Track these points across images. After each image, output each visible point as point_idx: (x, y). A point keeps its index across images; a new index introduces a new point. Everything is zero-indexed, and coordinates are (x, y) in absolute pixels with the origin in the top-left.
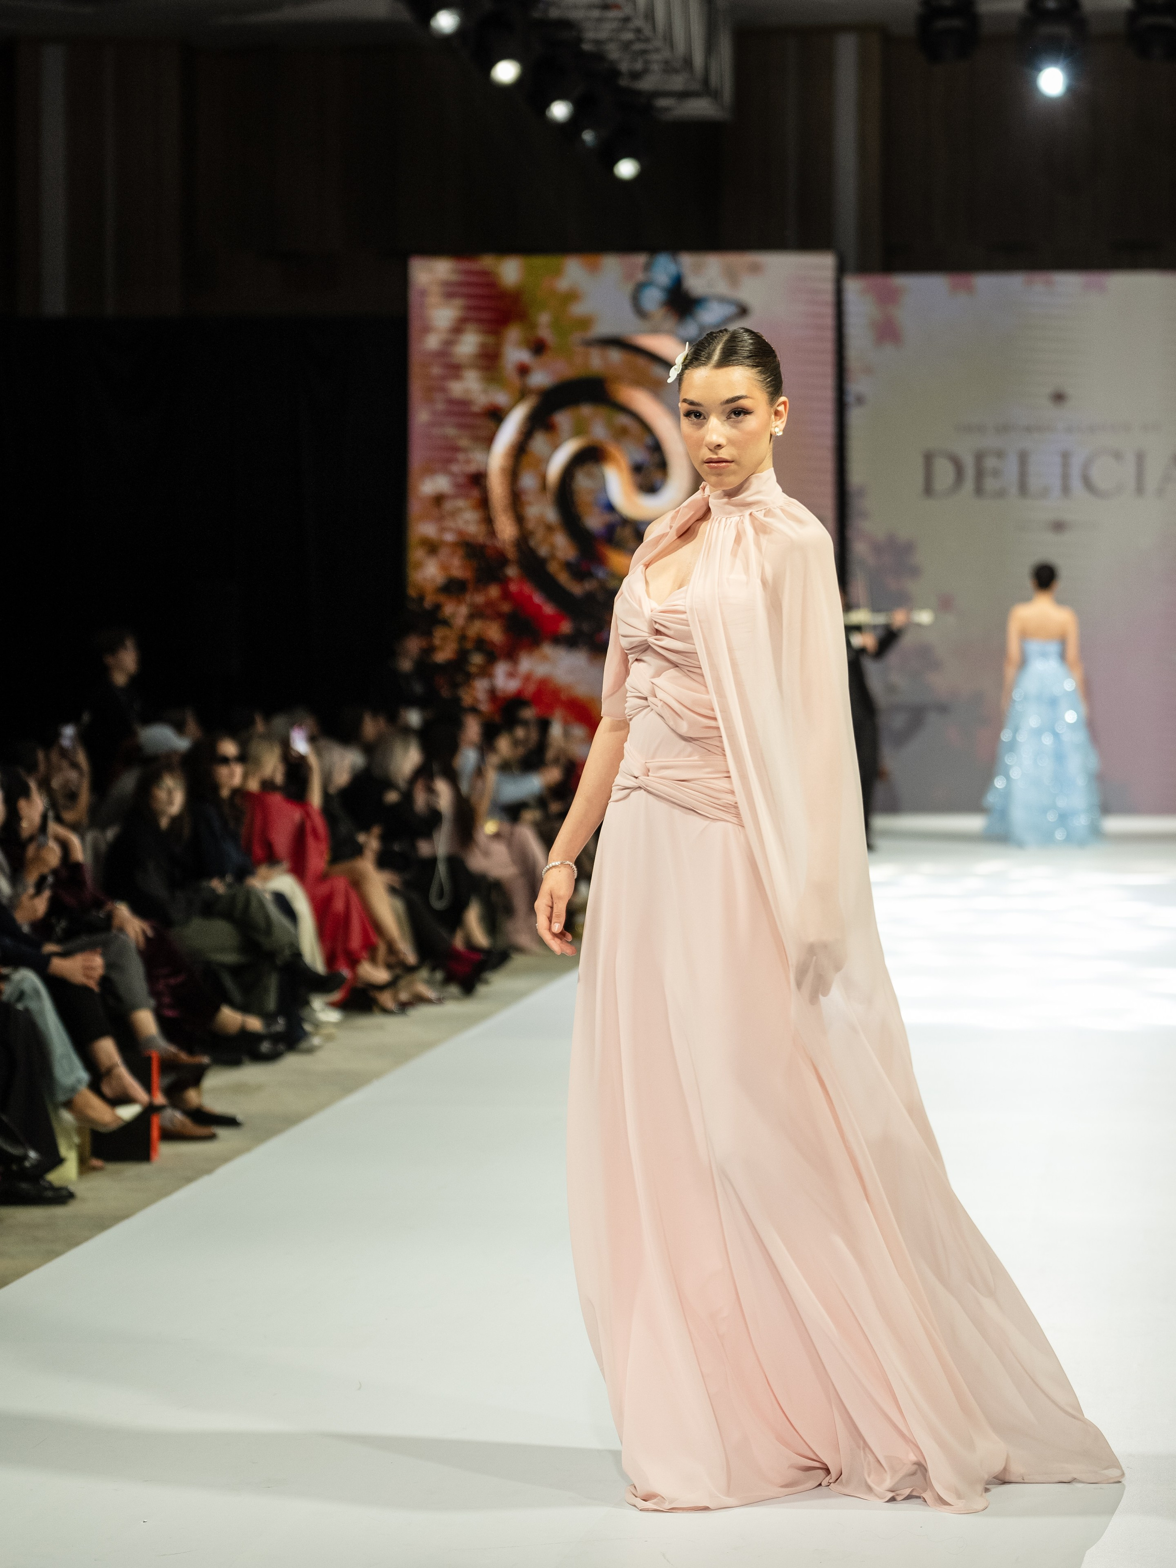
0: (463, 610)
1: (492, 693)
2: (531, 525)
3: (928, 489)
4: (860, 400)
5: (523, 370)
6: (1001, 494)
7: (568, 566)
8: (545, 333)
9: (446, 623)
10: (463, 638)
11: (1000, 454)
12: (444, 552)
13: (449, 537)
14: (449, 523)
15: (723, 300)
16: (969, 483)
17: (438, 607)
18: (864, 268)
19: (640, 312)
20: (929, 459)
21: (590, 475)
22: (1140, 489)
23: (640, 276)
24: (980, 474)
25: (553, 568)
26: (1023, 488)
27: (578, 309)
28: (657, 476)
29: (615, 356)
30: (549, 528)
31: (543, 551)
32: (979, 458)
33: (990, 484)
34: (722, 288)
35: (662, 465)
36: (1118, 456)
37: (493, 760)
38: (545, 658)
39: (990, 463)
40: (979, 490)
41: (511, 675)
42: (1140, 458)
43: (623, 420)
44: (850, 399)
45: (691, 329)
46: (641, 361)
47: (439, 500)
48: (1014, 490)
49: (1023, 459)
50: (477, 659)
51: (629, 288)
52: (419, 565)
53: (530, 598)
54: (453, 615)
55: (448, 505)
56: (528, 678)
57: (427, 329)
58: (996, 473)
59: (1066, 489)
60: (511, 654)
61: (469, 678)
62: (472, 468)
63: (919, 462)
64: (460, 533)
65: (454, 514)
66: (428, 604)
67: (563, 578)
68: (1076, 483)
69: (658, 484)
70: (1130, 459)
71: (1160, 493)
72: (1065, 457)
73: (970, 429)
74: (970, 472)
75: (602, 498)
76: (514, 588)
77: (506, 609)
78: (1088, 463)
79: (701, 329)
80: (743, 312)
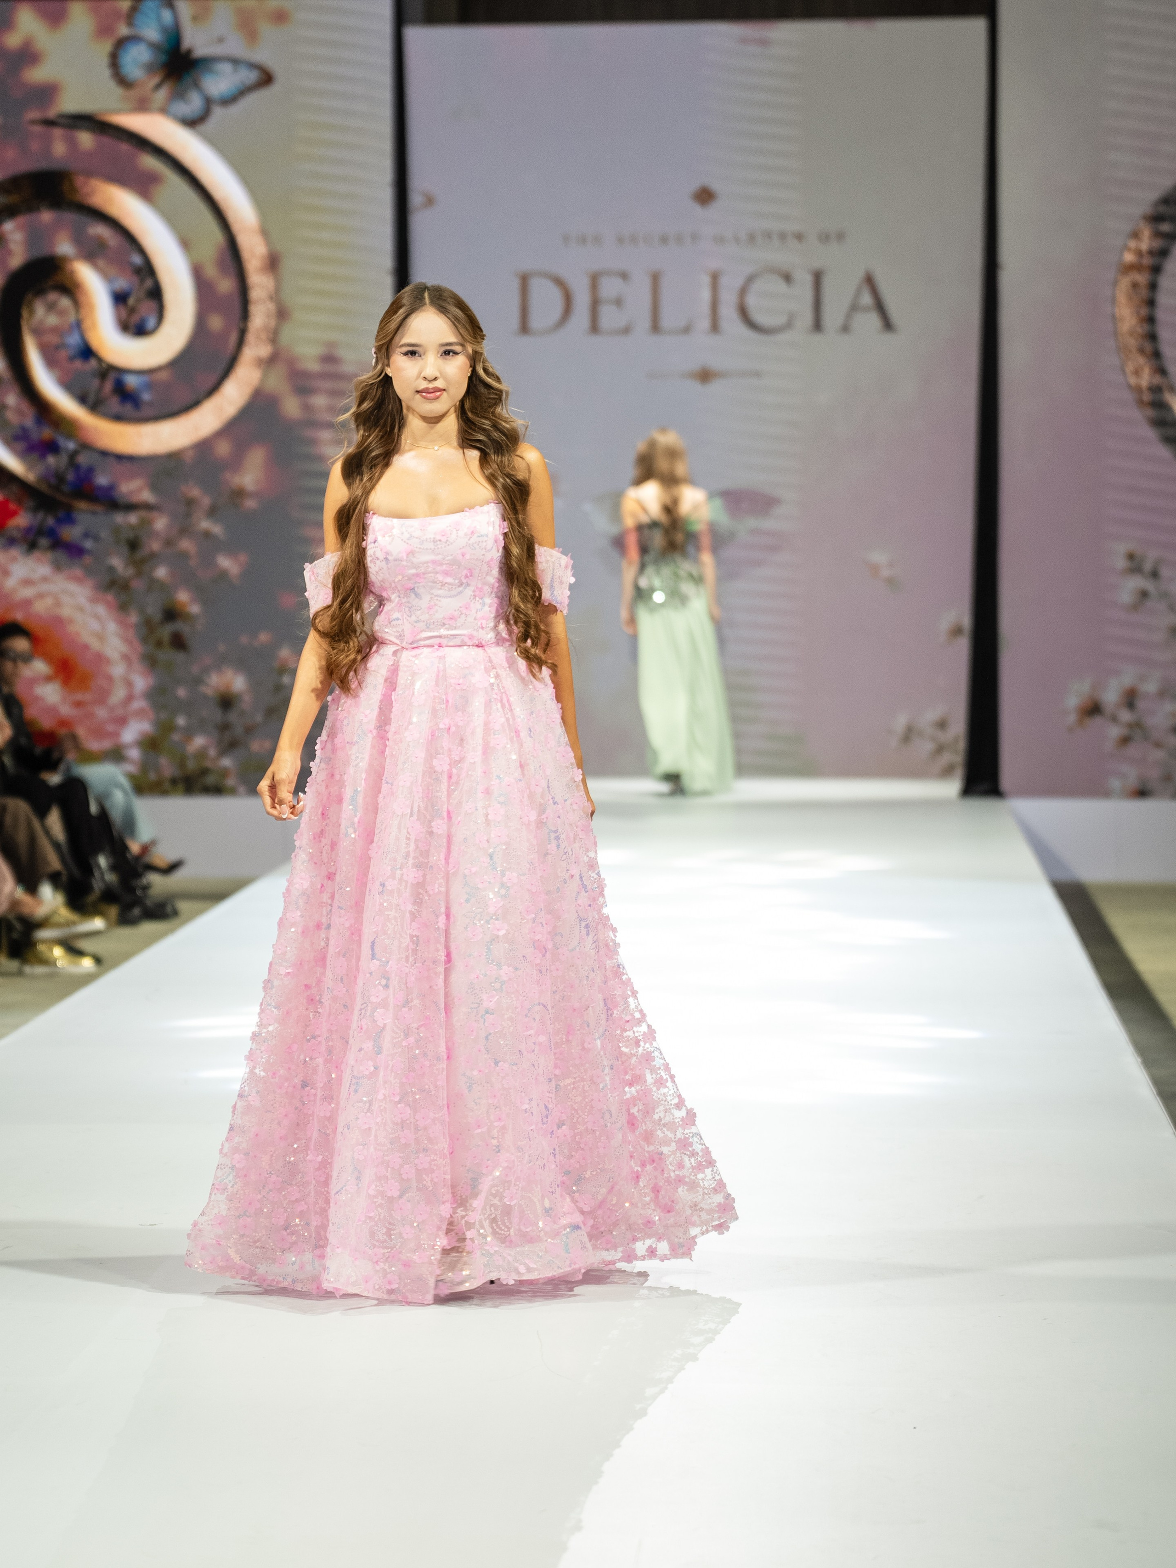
3: (524, 328)
4: (430, 201)
6: (626, 330)
11: (624, 276)
15: (235, 62)
16: (581, 317)
18: (432, 17)
19: (122, 81)
20: (524, 281)
22: (818, 325)
23: (122, 29)
24: (595, 304)
26: (656, 327)
27: (38, 74)
28: (147, 309)
29: (86, 139)
32: (595, 281)
33: (609, 317)
34: (235, 46)
35: (156, 294)
36: (787, 278)
39: (609, 288)
40: (595, 328)
42: (818, 278)
43: (98, 230)
44: (415, 199)
45: (194, 104)
46: (125, 147)
48: (644, 322)
49: (656, 279)
51: (106, 47)
58: (618, 302)
59: (715, 327)
63: (512, 286)
68: (728, 312)
69: (151, 323)
70: (805, 281)
71: (846, 329)
72: (715, 278)
73: (583, 240)
74: (582, 300)
75: (73, 340)
78: (746, 287)
79: (209, 103)
80: (266, 79)
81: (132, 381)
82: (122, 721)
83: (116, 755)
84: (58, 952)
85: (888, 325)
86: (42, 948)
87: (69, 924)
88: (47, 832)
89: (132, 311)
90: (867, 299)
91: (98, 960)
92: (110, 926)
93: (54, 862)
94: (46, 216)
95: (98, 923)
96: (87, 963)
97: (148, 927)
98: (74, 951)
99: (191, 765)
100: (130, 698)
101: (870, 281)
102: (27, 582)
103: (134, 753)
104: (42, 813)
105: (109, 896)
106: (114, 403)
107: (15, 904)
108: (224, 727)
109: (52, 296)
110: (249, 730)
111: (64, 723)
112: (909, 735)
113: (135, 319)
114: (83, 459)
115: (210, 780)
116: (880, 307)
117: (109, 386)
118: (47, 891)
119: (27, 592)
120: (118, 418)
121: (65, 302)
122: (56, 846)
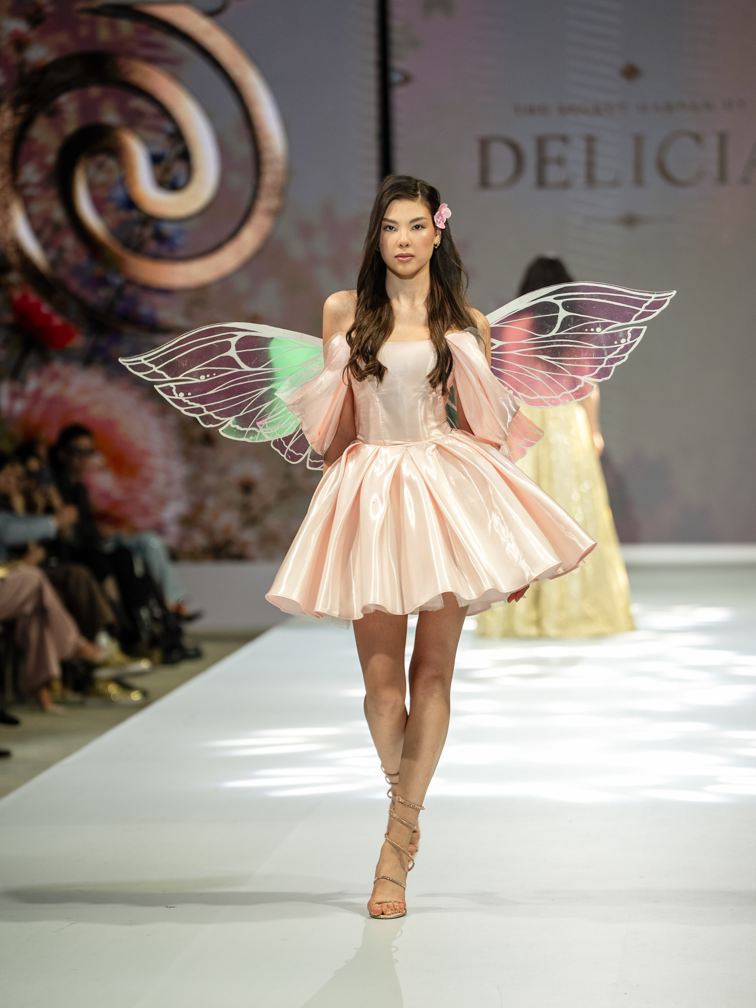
3: (484, 183)
4: (407, 79)
5: (20, 43)
6: (566, 185)
7: (80, 272)
11: (564, 139)
16: (530, 173)
20: (484, 146)
21: (102, 167)
22: (722, 178)
24: (542, 162)
26: (590, 180)
28: (179, 168)
29: (126, 26)
32: (541, 144)
33: (554, 173)
35: (186, 156)
36: (697, 138)
38: (55, 377)
39: (553, 149)
40: (541, 182)
41: (14, 396)
42: (723, 138)
43: (138, 103)
44: (396, 77)
46: (157, 33)
48: (581, 177)
49: (590, 142)
53: (37, 306)
56: (35, 398)
58: (560, 161)
59: (639, 179)
60: (15, 374)
63: (474, 148)
67: (75, 285)
68: (649, 168)
69: (182, 180)
70: (712, 142)
71: (745, 180)
72: (639, 140)
73: (531, 110)
74: (531, 158)
75: (119, 193)
76: (17, 295)
77: (9, 318)
78: (663, 147)
81: (168, 229)
82: (163, 502)
83: (159, 529)
84: (113, 689)
86: (100, 687)
87: (120, 665)
88: (104, 592)
89: (167, 170)
91: (145, 693)
92: (154, 665)
93: (109, 616)
94: (95, 91)
95: (144, 665)
96: (136, 696)
97: (186, 667)
98: (127, 687)
99: (219, 538)
100: (169, 484)
102: (84, 391)
103: (173, 530)
104: (101, 578)
105: (154, 642)
106: (152, 246)
107: (78, 652)
108: (245, 508)
109: (101, 158)
110: (266, 509)
111: (116, 504)
113: (169, 177)
114: (129, 291)
115: (235, 549)
117: (148, 232)
118: (104, 640)
119: (83, 400)
120: (157, 257)
121: (111, 163)
122: (112, 604)
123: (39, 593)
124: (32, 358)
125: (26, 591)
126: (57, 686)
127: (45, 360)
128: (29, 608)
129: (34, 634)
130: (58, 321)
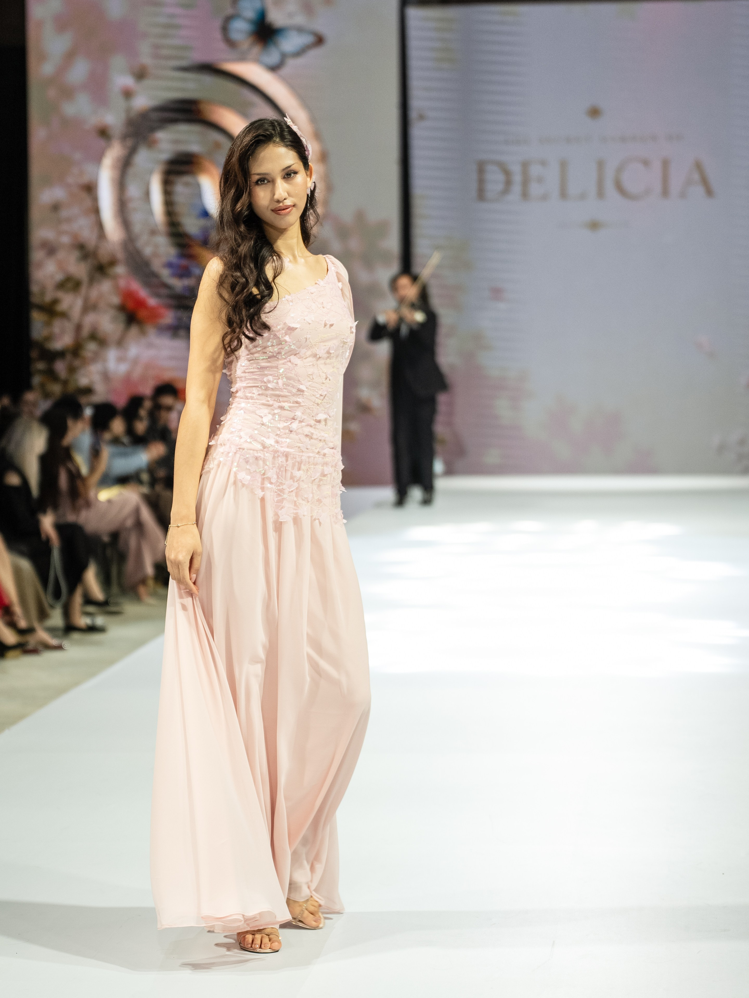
0: (79, 303)
1: (106, 376)
2: (137, 228)
3: (481, 194)
4: (421, 117)
5: (128, 94)
6: (545, 197)
7: (169, 265)
8: (146, 59)
9: (64, 315)
10: (79, 328)
11: (543, 163)
12: (61, 255)
13: (65, 240)
14: (65, 227)
15: (300, 30)
16: (517, 188)
17: (55, 302)
19: (230, 42)
20: (481, 166)
21: (187, 184)
22: (665, 192)
23: (229, 11)
24: (526, 181)
25: (157, 266)
26: (563, 194)
29: (208, 79)
30: (153, 232)
31: (148, 251)
32: (525, 165)
33: (535, 189)
34: (299, 20)
36: (646, 163)
37: (107, 436)
38: (150, 346)
39: (535, 170)
40: (525, 195)
41: (121, 360)
42: (666, 164)
44: (413, 115)
45: (273, 57)
47: (56, 207)
48: (556, 194)
49: (564, 165)
50: (92, 347)
51: (219, 20)
52: (40, 265)
54: (71, 307)
55: (64, 213)
56: (135, 362)
57: (43, 57)
58: (540, 180)
59: (601, 193)
60: (120, 343)
61: (85, 362)
62: (85, 179)
63: (473, 169)
64: (75, 236)
65: (69, 220)
66: (48, 298)
67: (165, 274)
68: (609, 186)
70: (657, 166)
71: (683, 195)
72: (601, 165)
73: (518, 141)
74: (517, 178)
76: (122, 283)
77: (116, 300)
78: (620, 170)
79: (284, 57)
80: (319, 40)
85: (709, 192)
90: (696, 177)
94: (183, 128)
101: (699, 167)
112: (722, 448)
116: (705, 181)
123: (137, 511)
124: (134, 330)
125: (128, 509)
126: (151, 583)
127: (143, 333)
128: (129, 523)
129: (133, 542)
130: (152, 302)
